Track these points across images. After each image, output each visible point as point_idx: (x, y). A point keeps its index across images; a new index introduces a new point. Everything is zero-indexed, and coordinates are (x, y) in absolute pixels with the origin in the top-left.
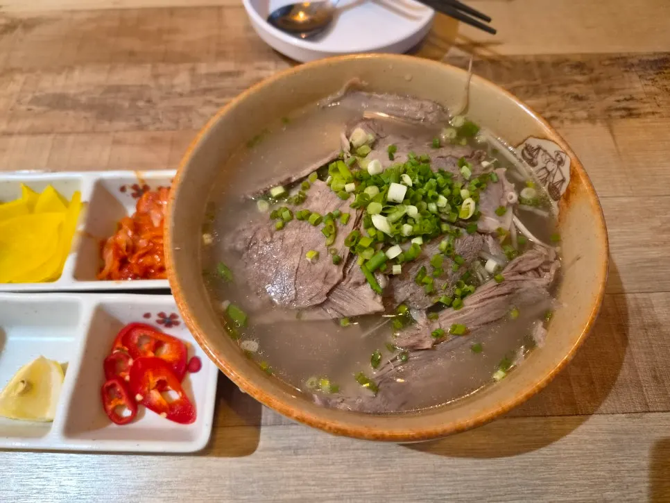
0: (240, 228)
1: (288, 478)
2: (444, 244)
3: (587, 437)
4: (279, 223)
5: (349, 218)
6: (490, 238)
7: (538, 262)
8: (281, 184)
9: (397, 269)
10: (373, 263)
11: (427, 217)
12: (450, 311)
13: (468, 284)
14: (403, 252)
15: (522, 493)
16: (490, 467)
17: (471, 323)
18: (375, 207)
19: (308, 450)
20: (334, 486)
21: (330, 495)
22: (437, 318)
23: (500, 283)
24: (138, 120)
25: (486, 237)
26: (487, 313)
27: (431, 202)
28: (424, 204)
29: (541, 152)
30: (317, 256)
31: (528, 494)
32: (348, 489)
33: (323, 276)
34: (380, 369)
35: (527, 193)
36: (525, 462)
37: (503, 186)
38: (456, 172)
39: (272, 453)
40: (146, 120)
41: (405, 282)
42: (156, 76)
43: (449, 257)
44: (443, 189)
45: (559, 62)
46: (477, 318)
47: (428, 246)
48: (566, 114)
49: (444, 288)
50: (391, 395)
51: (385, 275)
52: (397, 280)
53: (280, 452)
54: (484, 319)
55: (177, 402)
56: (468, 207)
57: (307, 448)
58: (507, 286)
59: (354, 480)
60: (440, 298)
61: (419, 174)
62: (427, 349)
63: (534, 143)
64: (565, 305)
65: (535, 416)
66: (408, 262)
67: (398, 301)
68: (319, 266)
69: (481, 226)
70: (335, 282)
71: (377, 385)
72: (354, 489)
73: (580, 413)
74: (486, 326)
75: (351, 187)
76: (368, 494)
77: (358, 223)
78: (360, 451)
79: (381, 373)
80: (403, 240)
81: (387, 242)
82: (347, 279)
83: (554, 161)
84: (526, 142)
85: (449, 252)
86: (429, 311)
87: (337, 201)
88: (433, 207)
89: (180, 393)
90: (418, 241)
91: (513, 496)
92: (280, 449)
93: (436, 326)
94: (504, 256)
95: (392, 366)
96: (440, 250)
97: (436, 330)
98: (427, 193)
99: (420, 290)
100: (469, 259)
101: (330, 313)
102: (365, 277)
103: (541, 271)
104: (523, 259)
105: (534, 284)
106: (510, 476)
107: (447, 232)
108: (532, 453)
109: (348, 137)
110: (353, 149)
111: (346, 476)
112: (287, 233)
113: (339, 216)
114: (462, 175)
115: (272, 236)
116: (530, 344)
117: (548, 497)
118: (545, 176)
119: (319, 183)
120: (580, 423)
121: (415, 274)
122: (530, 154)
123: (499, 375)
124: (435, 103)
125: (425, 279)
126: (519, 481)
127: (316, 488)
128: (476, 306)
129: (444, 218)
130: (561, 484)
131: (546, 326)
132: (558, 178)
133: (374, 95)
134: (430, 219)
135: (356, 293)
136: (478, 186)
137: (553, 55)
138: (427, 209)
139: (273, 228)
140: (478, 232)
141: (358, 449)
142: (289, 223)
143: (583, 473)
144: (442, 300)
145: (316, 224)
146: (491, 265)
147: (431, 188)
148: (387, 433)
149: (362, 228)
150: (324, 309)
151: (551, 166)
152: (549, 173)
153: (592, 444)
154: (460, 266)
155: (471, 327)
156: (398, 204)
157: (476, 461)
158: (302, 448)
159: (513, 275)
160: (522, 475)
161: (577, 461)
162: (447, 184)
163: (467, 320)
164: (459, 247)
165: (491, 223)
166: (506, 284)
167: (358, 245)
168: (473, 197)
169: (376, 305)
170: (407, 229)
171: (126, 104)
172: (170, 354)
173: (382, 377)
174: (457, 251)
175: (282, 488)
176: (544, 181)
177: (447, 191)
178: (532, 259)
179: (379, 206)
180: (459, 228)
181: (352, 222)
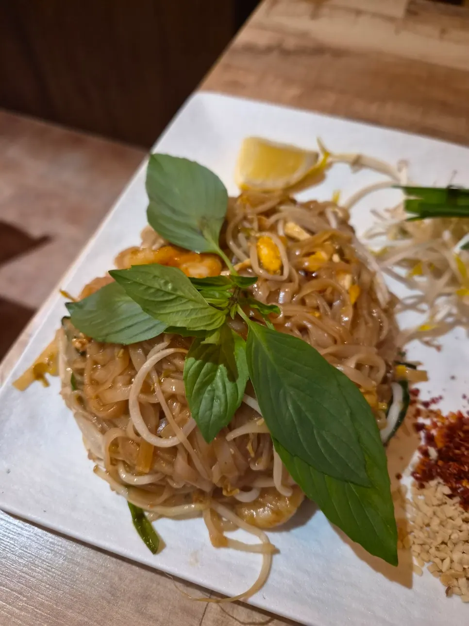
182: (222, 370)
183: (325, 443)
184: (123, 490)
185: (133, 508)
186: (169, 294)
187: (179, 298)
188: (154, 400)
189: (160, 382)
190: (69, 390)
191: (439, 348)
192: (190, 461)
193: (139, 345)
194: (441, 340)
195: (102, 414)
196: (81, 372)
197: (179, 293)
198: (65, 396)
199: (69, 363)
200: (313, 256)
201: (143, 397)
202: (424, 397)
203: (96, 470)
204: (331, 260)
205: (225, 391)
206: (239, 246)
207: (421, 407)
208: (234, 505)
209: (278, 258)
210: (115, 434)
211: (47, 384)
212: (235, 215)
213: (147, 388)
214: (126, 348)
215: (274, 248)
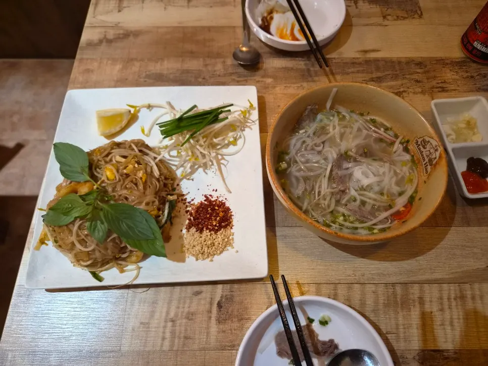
42: (206, 65)
45: (410, 62)
48: (411, 90)
182: (99, 222)
183: (139, 232)
184: (85, 268)
185: (91, 272)
186: (70, 208)
187: (74, 208)
188: (81, 238)
189: (81, 232)
190: (55, 244)
191: (193, 180)
192: (100, 252)
193: (71, 223)
194: (194, 176)
195: (69, 248)
196: (56, 237)
197: (74, 206)
198: (55, 246)
199: (52, 235)
200: (128, 168)
201: (78, 238)
202: (189, 200)
203: (74, 265)
204: (134, 167)
205: (102, 228)
206: (99, 173)
207: (188, 204)
208: (124, 259)
209: (113, 174)
210: (74, 252)
211: (47, 245)
212: (94, 161)
213: (78, 235)
214: (67, 225)
215: (111, 171)
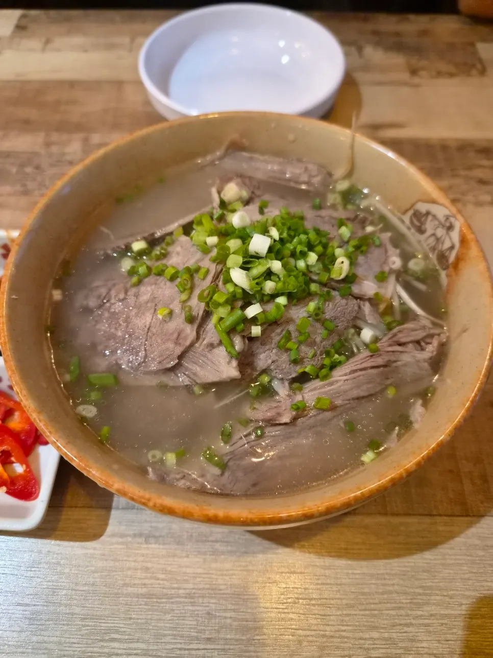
0: (96, 284)
1: (136, 569)
2: (312, 306)
3: (477, 542)
4: (135, 279)
5: (208, 272)
6: (367, 304)
7: (420, 335)
8: (145, 239)
9: (256, 330)
10: (228, 322)
11: (292, 274)
12: (316, 383)
13: (340, 354)
14: (264, 312)
15: (400, 603)
16: (365, 570)
17: (338, 397)
18: (234, 260)
19: (161, 539)
20: (186, 581)
21: (181, 591)
22: (300, 389)
23: (375, 353)
24: (24, 185)
25: (362, 303)
26: (358, 387)
27: (300, 259)
28: (292, 261)
29: (430, 218)
30: (171, 313)
31: (406, 603)
32: (201, 586)
33: (175, 335)
34: (231, 444)
35: (416, 264)
36: (405, 566)
37: (386, 251)
38: (333, 233)
39: (120, 540)
40: (31, 185)
41: (267, 347)
42: (48, 144)
43: (318, 320)
44: (315, 246)
45: (464, 147)
46: (345, 392)
47: (293, 308)
48: (470, 197)
49: (310, 357)
50: (240, 474)
51: (243, 337)
52: (257, 345)
53: (130, 539)
54: (356, 393)
55: (21, 476)
56: (342, 266)
57: (160, 536)
58: (381, 357)
59: (209, 576)
60: (306, 367)
61: (289, 229)
62: (285, 424)
63: (423, 207)
64: (449, 381)
65: (420, 515)
66: (270, 324)
67: (258, 369)
68: (172, 326)
69: (355, 289)
70: (188, 343)
71: (226, 461)
72: (207, 586)
73: (471, 514)
74: (356, 401)
75: (213, 240)
76: (224, 594)
77: (217, 277)
78: (219, 544)
79: (232, 449)
80: (265, 298)
81: (247, 299)
82: (201, 340)
83: (443, 226)
84: (414, 207)
85: (317, 316)
86: (294, 381)
87: (199, 255)
88: (301, 264)
89: (24, 466)
90: (282, 300)
91: (389, 605)
92: (129, 536)
93: (299, 398)
94: (383, 327)
95: (244, 440)
96: (308, 312)
97: (298, 402)
98: (295, 248)
99: (285, 357)
100: (341, 326)
101: (182, 379)
102: (219, 338)
103: (423, 344)
104: (404, 329)
105: (414, 357)
106: (386, 582)
107: (316, 294)
108: (415, 557)
109: (219, 193)
110: (223, 204)
111: (200, 571)
112: (143, 289)
113: (197, 270)
114: (340, 236)
115: (126, 293)
116: (405, 423)
117: (429, 609)
118: (434, 244)
119: (184, 239)
120: (469, 525)
121: (278, 338)
122: (419, 220)
123: (368, 457)
124: (321, 166)
125: (289, 345)
126: (396, 587)
127: (165, 582)
128: (345, 378)
129: (315, 278)
130: (445, 594)
131: (425, 404)
132: (447, 245)
133: (256, 156)
134: (296, 277)
135: (209, 356)
136: (357, 248)
137: (457, 140)
138: (296, 267)
139: (129, 285)
140: (352, 296)
141: (216, 541)
142: (146, 280)
143: (470, 582)
144: (307, 370)
145: (173, 278)
146: (367, 334)
147: (300, 243)
148: (221, 513)
149: (221, 283)
150: (175, 373)
151: (440, 232)
152: (438, 240)
153: (484, 549)
154: (331, 332)
155: (338, 402)
156: (262, 258)
157: (349, 562)
158: (154, 537)
159: (390, 345)
160: (401, 582)
161: (465, 568)
162: (320, 242)
163: (335, 393)
164: (330, 311)
165: (369, 287)
166: (380, 355)
167: (212, 301)
168: (350, 257)
169: (230, 371)
170: (269, 286)
171: (14, 170)
172: (20, 423)
173: (232, 453)
174: (327, 316)
175: (128, 581)
176: (433, 249)
177: (319, 248)
178: (414, 330)
179: (240, 260)
180: (331, 291)
181: (210, 278)
